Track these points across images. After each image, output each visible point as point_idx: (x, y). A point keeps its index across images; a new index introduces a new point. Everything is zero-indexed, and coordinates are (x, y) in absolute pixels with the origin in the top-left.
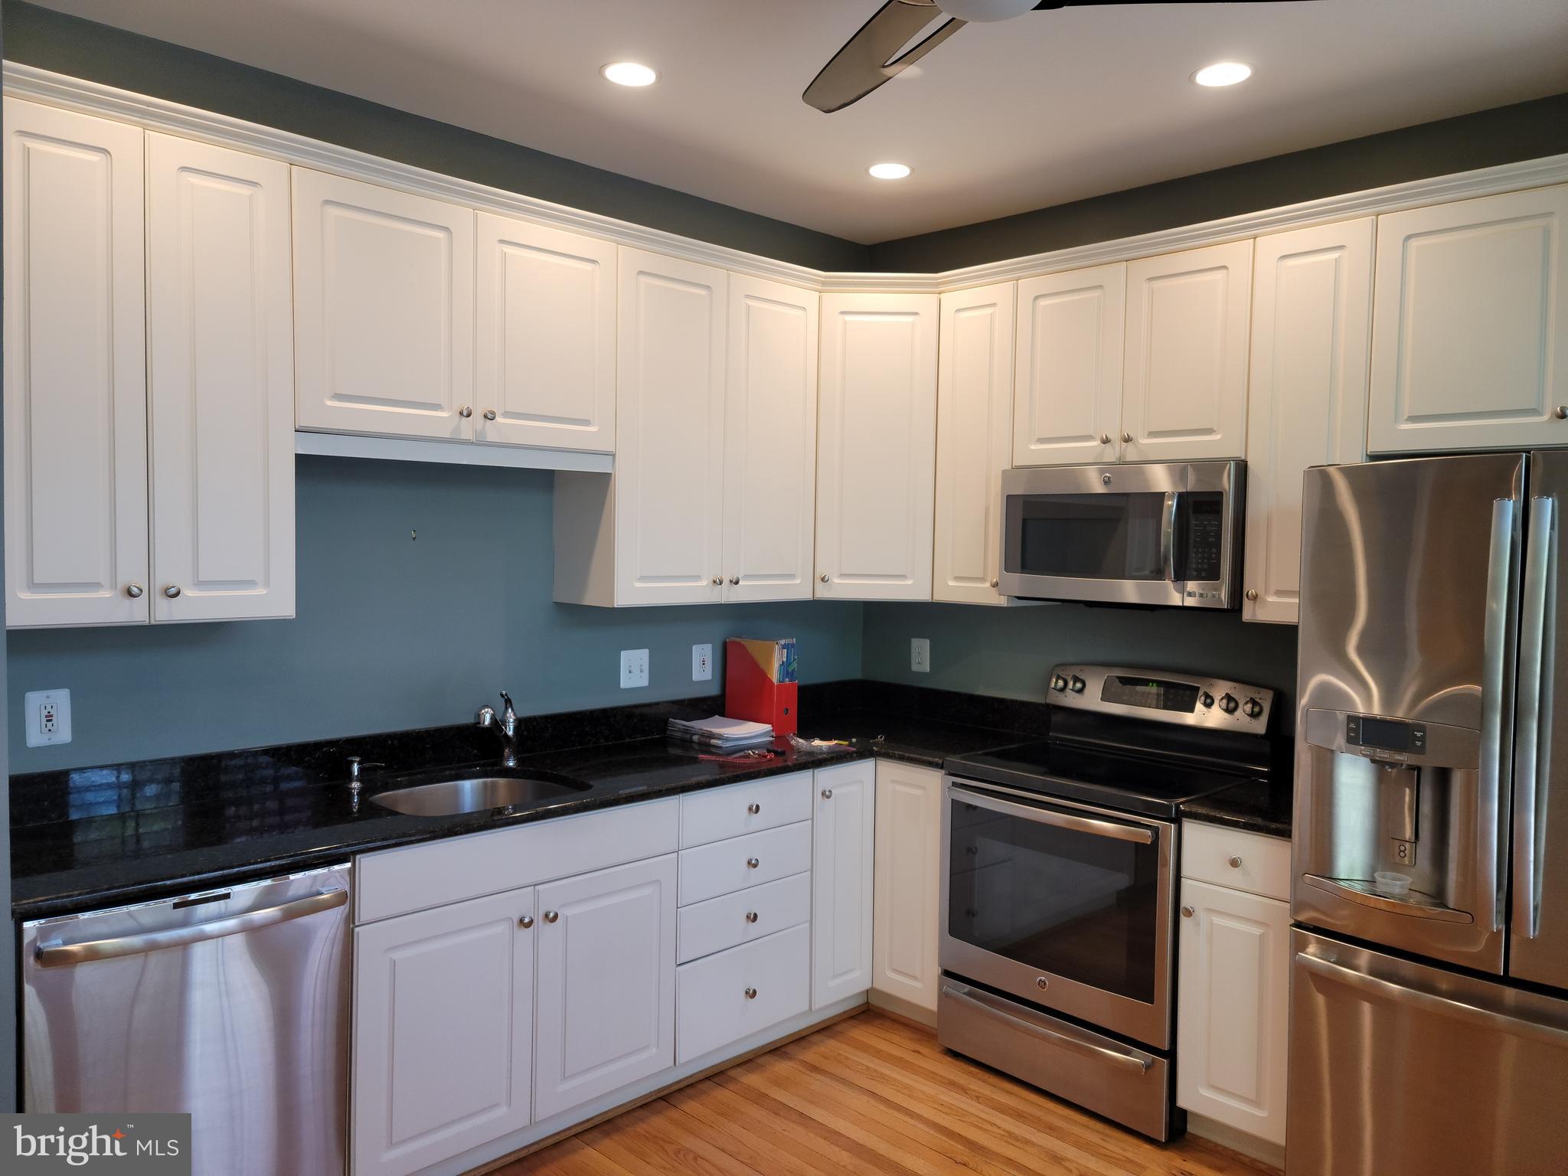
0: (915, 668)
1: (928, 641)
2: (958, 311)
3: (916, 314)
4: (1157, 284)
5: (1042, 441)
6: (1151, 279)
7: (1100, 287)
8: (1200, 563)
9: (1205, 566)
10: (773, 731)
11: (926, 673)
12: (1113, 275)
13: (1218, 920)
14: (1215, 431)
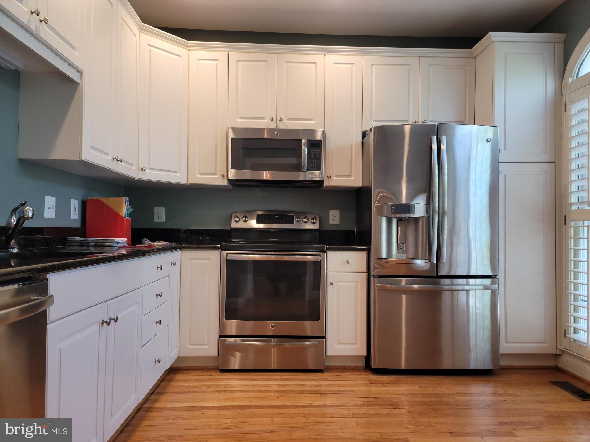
0: (156, 220)
1: (164, 208)
2: (199, 59)
3: (180, 56)
4: (290, 64)
5: (242, 118)
6: (287, 62)
7: (267, 61)
8: (313, 165)
9: (316, 166)
10: (127, 241)
11: (163, 223)
12: (272, 58)
13: (340, 284)
14: (313, 120)
